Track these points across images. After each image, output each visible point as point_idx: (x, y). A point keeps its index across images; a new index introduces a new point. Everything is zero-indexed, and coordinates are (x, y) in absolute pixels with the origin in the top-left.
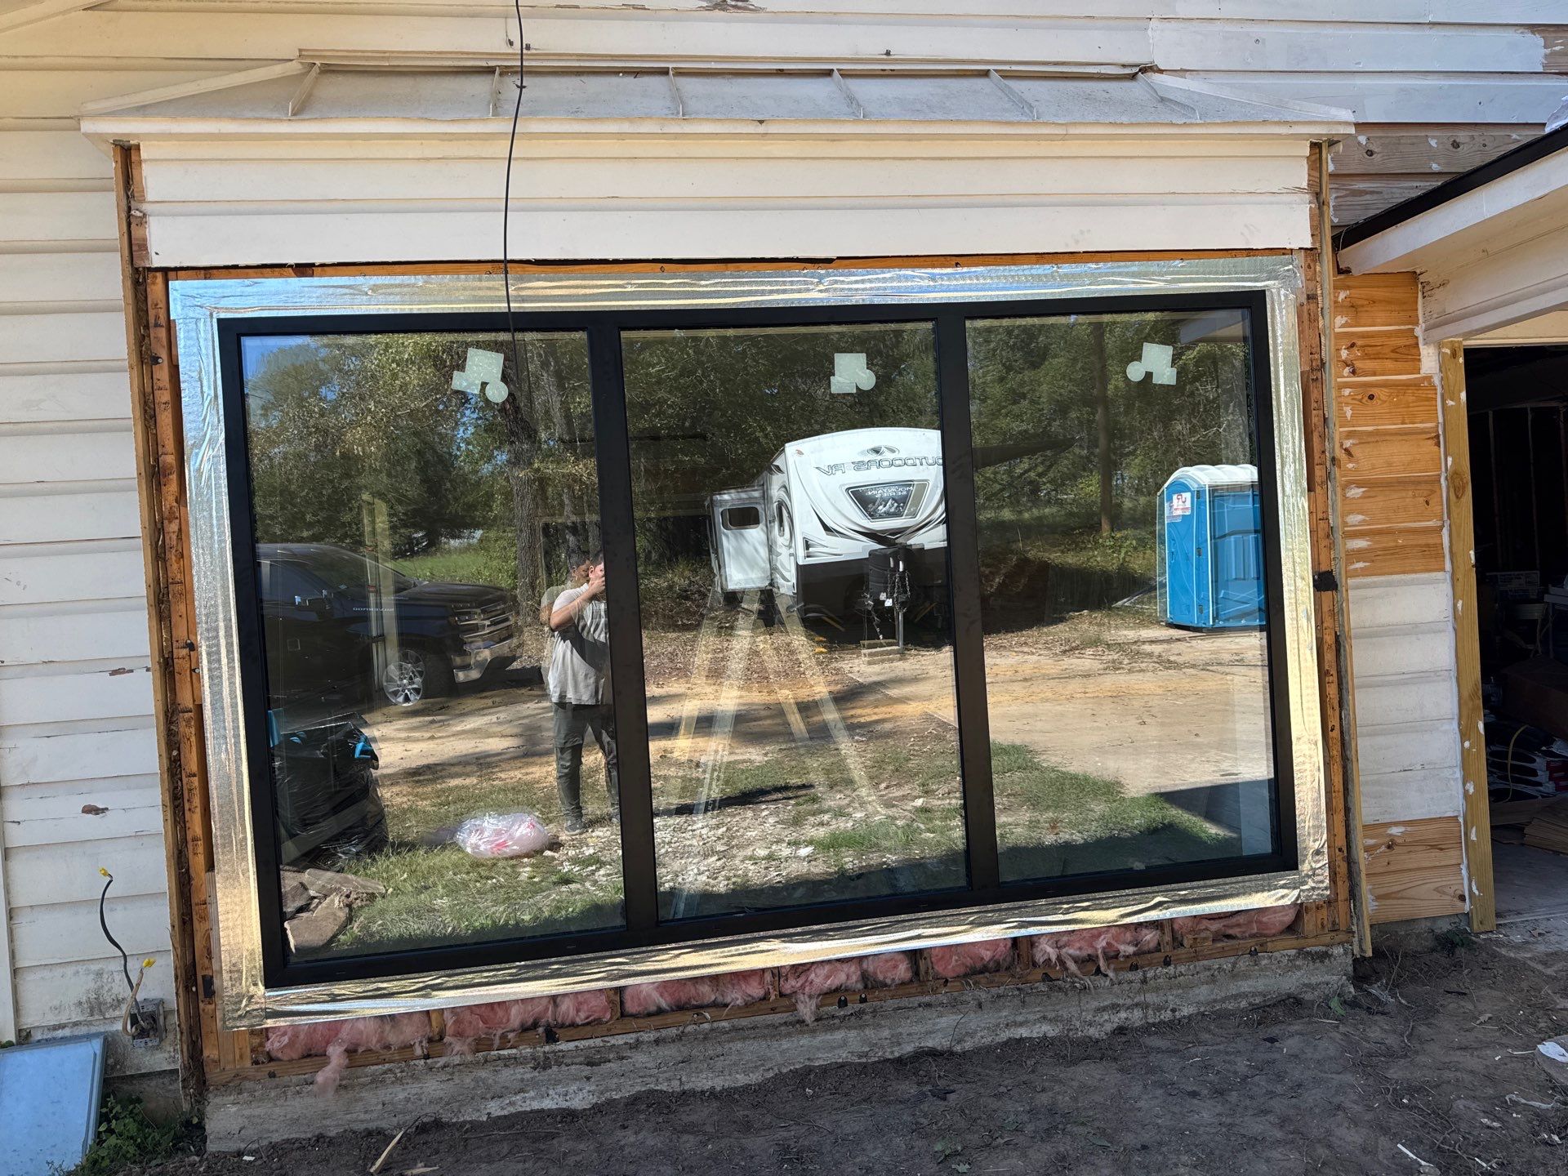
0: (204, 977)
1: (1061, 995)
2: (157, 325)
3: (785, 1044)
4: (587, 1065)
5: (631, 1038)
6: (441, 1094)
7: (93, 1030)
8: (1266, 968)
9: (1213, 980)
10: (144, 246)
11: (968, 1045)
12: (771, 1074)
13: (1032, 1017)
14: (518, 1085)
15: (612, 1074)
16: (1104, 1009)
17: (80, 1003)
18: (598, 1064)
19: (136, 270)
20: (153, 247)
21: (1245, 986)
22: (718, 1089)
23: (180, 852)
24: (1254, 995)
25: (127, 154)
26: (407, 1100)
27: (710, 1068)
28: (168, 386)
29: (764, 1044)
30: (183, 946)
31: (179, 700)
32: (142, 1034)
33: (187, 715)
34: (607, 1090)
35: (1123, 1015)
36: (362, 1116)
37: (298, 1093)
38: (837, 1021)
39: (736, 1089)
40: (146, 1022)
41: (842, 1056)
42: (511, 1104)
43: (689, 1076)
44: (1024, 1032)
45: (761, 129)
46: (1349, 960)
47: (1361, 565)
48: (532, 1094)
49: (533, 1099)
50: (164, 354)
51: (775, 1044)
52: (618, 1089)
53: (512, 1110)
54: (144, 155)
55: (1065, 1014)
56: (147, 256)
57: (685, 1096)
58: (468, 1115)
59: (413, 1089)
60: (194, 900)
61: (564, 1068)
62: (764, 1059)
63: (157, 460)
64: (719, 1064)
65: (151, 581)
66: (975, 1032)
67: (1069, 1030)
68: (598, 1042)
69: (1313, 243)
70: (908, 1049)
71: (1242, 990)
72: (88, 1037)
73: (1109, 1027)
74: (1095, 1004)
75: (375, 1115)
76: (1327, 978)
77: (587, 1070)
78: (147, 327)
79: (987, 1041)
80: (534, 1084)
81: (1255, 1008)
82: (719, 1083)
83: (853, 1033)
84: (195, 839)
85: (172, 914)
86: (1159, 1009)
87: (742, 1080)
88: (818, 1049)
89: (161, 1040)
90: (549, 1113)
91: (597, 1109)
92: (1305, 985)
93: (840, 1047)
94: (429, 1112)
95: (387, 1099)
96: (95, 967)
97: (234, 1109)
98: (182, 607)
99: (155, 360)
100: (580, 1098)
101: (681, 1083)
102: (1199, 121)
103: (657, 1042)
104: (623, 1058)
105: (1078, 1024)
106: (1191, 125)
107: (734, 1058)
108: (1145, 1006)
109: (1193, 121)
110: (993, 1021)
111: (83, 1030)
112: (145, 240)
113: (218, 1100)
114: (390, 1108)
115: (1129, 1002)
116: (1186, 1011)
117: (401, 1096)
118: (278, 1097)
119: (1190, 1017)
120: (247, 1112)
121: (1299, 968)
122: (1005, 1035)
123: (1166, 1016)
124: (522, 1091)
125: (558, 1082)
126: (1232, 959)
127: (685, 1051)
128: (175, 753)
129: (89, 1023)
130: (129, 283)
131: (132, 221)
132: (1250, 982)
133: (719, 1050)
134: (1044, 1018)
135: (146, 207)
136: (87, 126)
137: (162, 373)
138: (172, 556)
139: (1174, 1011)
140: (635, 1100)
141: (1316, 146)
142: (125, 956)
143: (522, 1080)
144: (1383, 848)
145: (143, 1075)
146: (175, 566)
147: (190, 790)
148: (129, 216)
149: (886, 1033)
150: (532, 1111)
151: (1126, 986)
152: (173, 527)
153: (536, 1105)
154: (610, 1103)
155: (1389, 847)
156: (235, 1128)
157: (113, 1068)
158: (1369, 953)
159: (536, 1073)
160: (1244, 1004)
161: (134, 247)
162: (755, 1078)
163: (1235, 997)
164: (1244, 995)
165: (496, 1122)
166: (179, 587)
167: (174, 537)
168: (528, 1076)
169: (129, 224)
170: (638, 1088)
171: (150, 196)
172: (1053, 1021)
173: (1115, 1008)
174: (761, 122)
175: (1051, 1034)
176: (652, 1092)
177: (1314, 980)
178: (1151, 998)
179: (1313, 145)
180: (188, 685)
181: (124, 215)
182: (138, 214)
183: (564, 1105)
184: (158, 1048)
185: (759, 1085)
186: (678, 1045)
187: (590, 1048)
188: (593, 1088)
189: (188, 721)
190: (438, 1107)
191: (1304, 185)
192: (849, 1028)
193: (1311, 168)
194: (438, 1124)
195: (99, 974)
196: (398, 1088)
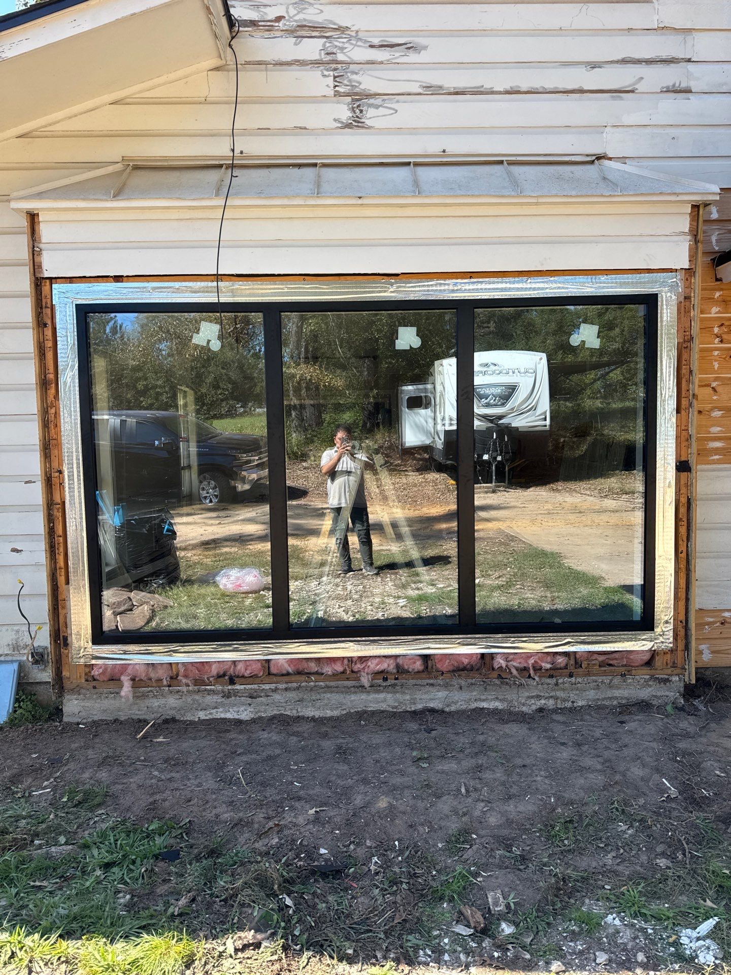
0: (63, 636)
1: (507, 687)
2: (46, 307)
3: (353, 697)
4: (250, 697)
5: (273, 686)
6: (176, 705)
7: (14, 658)
8: (630, 684)
9: (598, 688)
10: (40, 267)
11: (453, 708)
12: (344, 712)
13: (490, 697)
14: (214, 705)
15: (262, 704)
16: (532, 697)
17: (9, 645)
18: (255, 698)
19: (37, 279)
20: (45, 266)
21: (617, 693)
22: (317, 717)
23: (53, 574)
24: (622, 698)
25: (33, 217)
26: (159, 706)
27: (313, 706)
28: (51, 338)
29: (342, 696)
30: (54, 620)
31: (54, 499)
32: (36, 662)
33: (58, 506)
34: (259, 711)
35: (543, 702)
36: (137, 712)
37: (107, 697)
38: (381, 688)
39: (326, 718)
40: (39, 657)
41: (383, 706)
42: (211, 714)
43: (302, 708)
44: (485, 705)
45: (360, 202)
46: (682, 684)
47: (717, 457)
48: (221, 710)
49: (221, 712)
50: (49, 322)
51: (348, 697)
52: (265, 712)
53: (211, 717)
54: (41, 219)
55: (509, 697)
56: (41, 272)
57: (299, 719)
58: (189, 717)
59: (162, 701)
60: (60, 598)
61: (238, 698)
62: (342, 704)
63: (45, 377)
64: (318, 704)
65: (41, 439)
66: (458, 702)
67: (511, 707)
68: (256, 686)
69: (690, 265)
70: (419, 706)
71: (615, 695)
72: (12, 661)
73: (534, 707)
74: (527, 694)
75: (143, 712)
76: (667, 693)
77: (249, 700)
78: (41, 308)
79: (464, 707)
80: (223, 705)
81: (621, 706)
82: (317, 714)
83: (390, 695)
84: (60, 568)
85: (49, 604)
86: (564, 700)
87: (329, 713)
88: (371, 702)
89: (46, 666)
90: (229, 720)
91: (253, 721)
92: (653, 696)
93: (382, 702)
94: (171, 713)
95: (150, 705)
96: (16, 628)
97: (76, 702)
98: (56, 451)
99: (45, 325)
100: (245, 715)
101: (298, 712)
102: (619, 194)
103: (286, 689)
104: (268, 696)
105: (516, 704)
106: (614, 196)
107: (326, 701)
108: (556, 698)
109: (616, 193)
110: (468, 697)
111: (10, 658)
112: (41, 263)
113: (68, 697)
114: (151, 710)
115: (547, 695)
116: (580, 703)
117: (156, 704)
118: (97, 698)
119: (582, 707)
120: (82, 704)
121: (650, 686)
122: (474, 705)
123: (569, 705)
124: (216, 708)
125: (234, 705)
126: (610, 678)
127: (301, 695)
128: (52, 525)
129: (13, 655)
130: (33, 285)
131: (35, 253)
132: (620, 691)
133: (318, 697)
134: (497, 698)
135: (41, 246)
136: (14, 205)
137: (48, 332)
138: (52, 426)
139: (573, 702)
140: (273, 718)
141: (696, 207)
142: (29, 624)
143: (216, 702)
144: (718, 624)
145: (37, 683)
146: (53, 431)
147: (58, 544)
148: (33, 251)
149: (408, 697)
150: (220, 719)
151: (545, 686)
152: (53, 411)
153: (223, 716)
154: (260, 718)
155: (722, 623)
156: (76, 711)
157: (23, 678)
158: (694, 682)
159: (223, 700)
160: (615, 703)
161: (36, 267)
162: (336, 713)
163: (610, 698)
164: (616, 698)
165: (202, 722)
166: (55, 442)
167: (53, 416)
168: (219, 701)
169: (33, 255)
170: (275, 712)
171: (44, 240)
172: (501, 701)
173: (539, 697)
174: (360, 198)
175: (500, 707)
176: (281, 715)
177: (659, 694)
178: (560, 694)
179: (693, 206)
180: (59, 491)
181: (31, 250)
182: (38, 249)
183: (237, 717)
184: (44, 670)
185: (338, 717)
186: (297, 692)
187: (251, 689)
188: (252, 710)
189: (58, 509)
190: (174, 712)
191: (687, 230)
192: (388, 692)
193: (692, 220)
194: (173, 720)
195: (18, 631)
196: (155, 700)
